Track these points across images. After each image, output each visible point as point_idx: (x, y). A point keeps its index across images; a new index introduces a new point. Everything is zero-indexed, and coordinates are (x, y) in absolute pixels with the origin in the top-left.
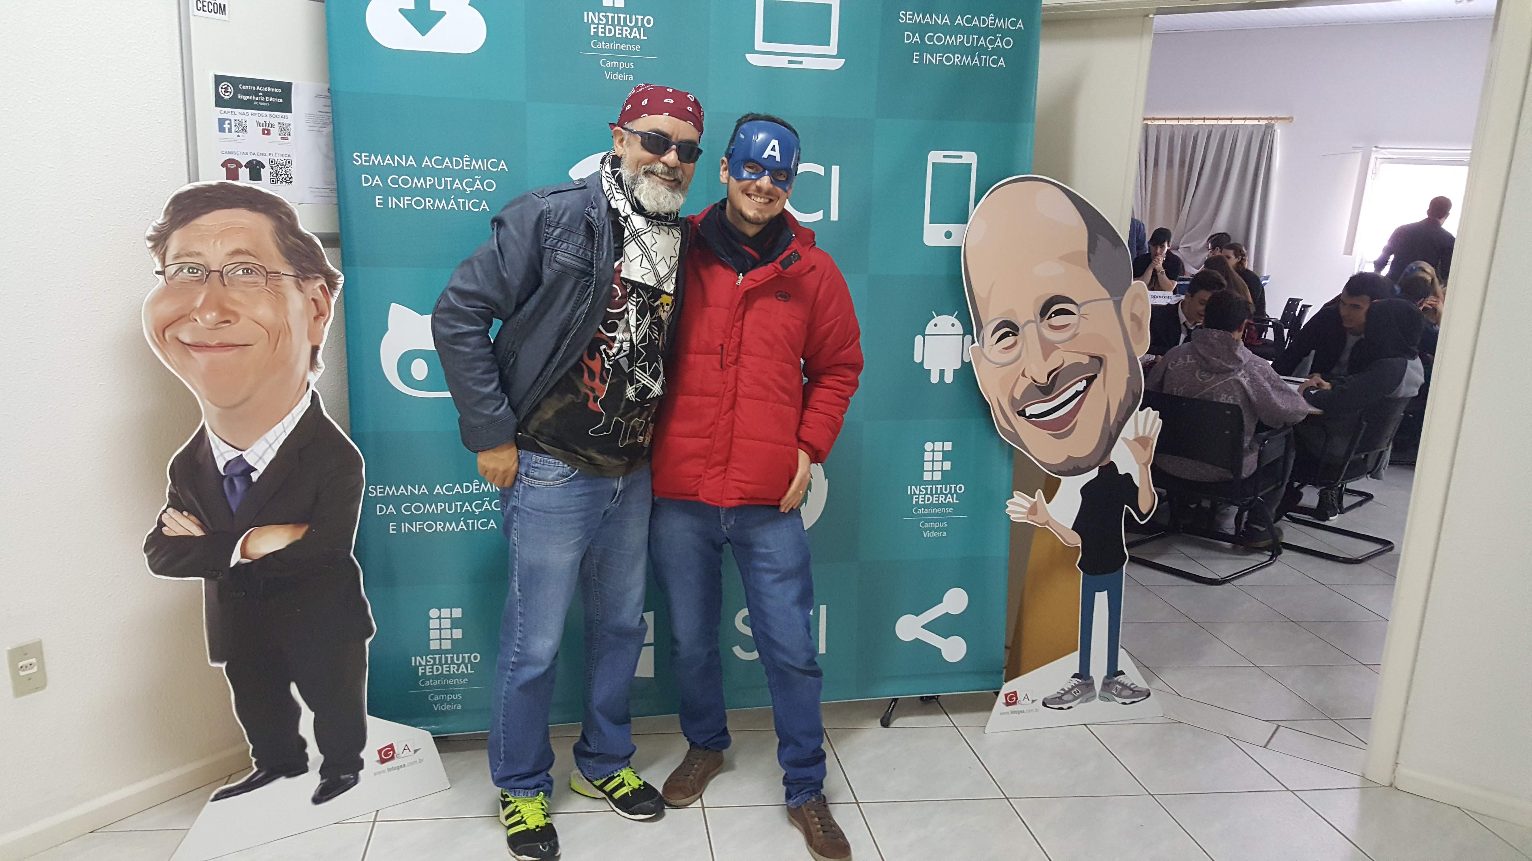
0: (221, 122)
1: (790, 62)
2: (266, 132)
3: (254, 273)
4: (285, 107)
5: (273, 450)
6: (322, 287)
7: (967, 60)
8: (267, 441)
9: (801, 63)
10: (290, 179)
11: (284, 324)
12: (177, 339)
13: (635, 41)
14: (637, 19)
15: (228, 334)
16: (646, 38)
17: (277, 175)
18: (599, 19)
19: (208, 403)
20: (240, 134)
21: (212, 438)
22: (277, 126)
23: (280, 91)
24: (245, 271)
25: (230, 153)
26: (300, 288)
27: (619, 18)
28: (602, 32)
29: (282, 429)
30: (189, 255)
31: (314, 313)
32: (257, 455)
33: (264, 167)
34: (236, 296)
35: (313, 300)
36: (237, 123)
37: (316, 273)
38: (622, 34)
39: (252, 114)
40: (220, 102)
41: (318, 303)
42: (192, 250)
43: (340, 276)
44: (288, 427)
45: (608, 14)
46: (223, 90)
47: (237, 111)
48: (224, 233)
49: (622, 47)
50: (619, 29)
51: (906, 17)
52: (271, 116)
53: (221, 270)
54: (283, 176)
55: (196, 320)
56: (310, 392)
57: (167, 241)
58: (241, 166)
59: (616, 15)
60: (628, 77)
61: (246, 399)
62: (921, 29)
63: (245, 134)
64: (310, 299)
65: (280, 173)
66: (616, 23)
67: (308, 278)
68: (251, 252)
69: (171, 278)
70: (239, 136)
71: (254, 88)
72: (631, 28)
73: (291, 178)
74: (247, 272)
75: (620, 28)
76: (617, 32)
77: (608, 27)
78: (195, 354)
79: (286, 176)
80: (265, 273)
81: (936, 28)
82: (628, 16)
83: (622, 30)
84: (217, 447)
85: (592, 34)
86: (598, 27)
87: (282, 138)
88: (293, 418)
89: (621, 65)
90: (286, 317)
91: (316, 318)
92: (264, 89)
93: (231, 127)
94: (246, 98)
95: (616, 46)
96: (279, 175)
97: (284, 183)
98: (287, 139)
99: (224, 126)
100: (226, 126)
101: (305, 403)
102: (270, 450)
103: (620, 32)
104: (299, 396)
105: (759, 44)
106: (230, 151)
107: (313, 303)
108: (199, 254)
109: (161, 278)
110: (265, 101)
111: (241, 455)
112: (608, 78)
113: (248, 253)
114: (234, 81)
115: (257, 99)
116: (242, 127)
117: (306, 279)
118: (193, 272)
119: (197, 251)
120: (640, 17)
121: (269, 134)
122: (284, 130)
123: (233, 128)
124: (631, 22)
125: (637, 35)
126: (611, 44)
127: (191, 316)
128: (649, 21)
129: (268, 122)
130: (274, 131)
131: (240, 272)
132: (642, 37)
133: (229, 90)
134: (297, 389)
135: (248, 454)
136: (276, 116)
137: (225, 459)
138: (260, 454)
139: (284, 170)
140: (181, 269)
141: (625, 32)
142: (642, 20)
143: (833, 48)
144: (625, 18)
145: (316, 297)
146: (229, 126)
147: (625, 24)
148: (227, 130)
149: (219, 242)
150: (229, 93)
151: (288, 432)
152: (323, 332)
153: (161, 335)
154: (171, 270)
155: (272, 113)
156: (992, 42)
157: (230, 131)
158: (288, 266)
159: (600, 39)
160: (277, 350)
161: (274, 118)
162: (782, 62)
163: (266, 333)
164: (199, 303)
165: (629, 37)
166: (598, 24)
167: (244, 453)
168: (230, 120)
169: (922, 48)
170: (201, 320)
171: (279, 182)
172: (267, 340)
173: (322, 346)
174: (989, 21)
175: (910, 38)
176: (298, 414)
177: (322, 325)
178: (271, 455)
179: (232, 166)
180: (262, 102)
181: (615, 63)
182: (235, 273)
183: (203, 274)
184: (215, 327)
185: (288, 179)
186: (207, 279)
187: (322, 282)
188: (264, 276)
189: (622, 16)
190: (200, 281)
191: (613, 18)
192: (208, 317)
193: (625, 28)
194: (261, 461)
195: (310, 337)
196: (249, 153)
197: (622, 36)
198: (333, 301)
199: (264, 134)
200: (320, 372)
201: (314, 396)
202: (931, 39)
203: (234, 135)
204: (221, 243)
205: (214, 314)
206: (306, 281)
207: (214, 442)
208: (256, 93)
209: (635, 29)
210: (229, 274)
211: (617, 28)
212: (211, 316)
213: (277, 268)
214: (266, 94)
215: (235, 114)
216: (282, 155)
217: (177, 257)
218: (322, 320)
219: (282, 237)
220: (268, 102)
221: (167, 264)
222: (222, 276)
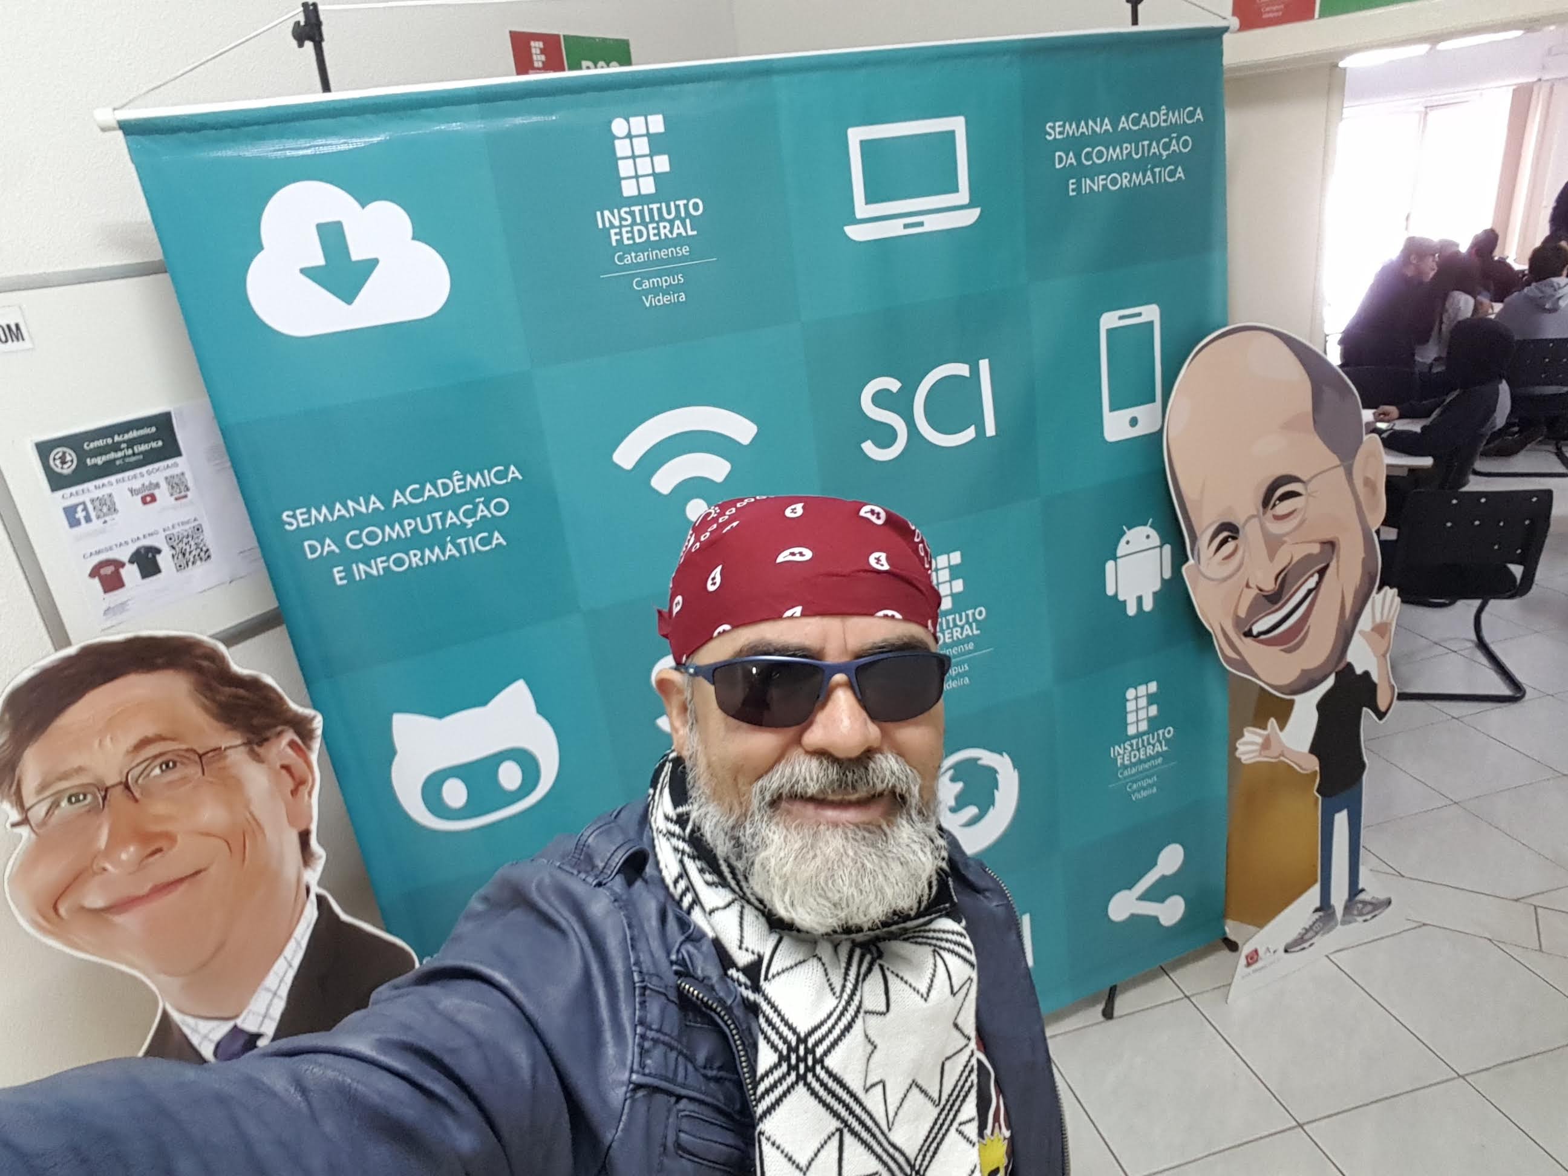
0: (70, 513)
1: (906, 226)
2: (149, 499)
3: (178, 764)
4: (171, 450)
5: (280, 997)
6: (292, 744)
7: (1137, 179)
8: (268, 990)
9: (921, 224)
10: (206, 552)
11: (247, 820)
12: (83, 909)
13: (680, 241)
14: (677, 207)
15: (163, 869)
16: (695, 233)
17: (184, 555)
18: (621, 219)
19: (162, 977)
20: (107, 518)
21: (184, 1022)
22: (164, 485)
23: (154, 429)
24: (164, 767)
25: (98, 552)
26: (258, 758)
27: (651, 211)
28: (628, 239)
29: (285, 964)
30: (64, 777)
31: (289, 784)
32: (258, 1014)
33: (159, 551)
34: (159, 808)
35: (284, 767)
36: (97, 503)
37: (275, 726)
38: (658, 234)
39: (117, 481)
40: (57, 482)
41: (293, 770)
42: (63, 768)
43: (314, 718)
44: (292, 959)
45: (633, 208)
46: (58, 462)
47: (90, 485)
48: (111, 724)
49: (662, 254)
50: (653, 228)
51: (1055, 131)
52: (149, 473)
53: (124, 780)
54: (193, 553)
55: (105, 869)
56: (313, 897)
57: (17, 772)
58: (123, 565)
59: (646, 207)
60: (678, 297)
61: (220, 946)
62: (1074, 144)
63: (114, 516)
64: (278, 766)
65: (188, 550)
66: (648, 220)
67: (267, 739)
68: (164, 733)
69: (44, 823)
70: (105, 522)
71: (110, 441)
72: (671, 222)
73: (207, 550)
74: (167, 766)
75: (655, 225)
76: (652, 232)
77: (636, 228)
78: (119, 919)
79: (199, 550)
80: (197, 758)
81: (1093, 140)
82: (664, 205)
83: (658, 228)
84: (195, 1030)
85: (614, 244)
86: (621, 230)
87: (176, 499)
88: (298, 944)
89: (664, 282)
90: (247, 806)
91: (294, 792)
92: (126, 437)
93: (88, 513)
94: (99, 461)
95: (653, 254)
96: (187, 554)
97: (198, 563)
98: (186, 496)
99: (77, 516)
100: (80, 515)
101: (311, 914)
102: (276, 1001)
103: (656, 231)
104: (299, 908)
105: (862, 209)
106: (97, 549)
107: (284, 772)
108: (80, 770)
109: (24, 831)
110: (134, 454)
111: (235, 1027)
112: (648, 305)
113: (160, 738)
114: (74, 442)
115: (120, 454)
116: (107, 507)
117: (263, 741)
118: (78, 801)
119: (76, 766)
120: (681, 203)
121: (153, 499)
122: (177, 484)
123: (93, 515)
124: (669, 213)
125: (682, 230)
126: (646, 254)
127: (95, 867)
128: (696, 207)
129: (147, 483)
130: (163, 494)
131: (157, 771)
132: (690, 233)
133: (68, 458)
134: (293, 899)
135: (244, 1020)
136: (158, 470)
137: (211, 1041)
138: (263, 1011)
139: (192, 543)
140: (56, 804)
141: (662, 231)
142: (686, 206)
143: (963, 196)
144: (660, 209)
145: (286, 762)
146: (84, 513)
147: (662, 219)
148: (83, 521)
149: (108, 739)
150: (69, 464)
151: (296, 963)
152: (310, 806)
153: (52, 914)
154: (39, 812)
155: (150, 467)
156: (1167, 147)
157: (88, 519)
158: (230, 733)
159: (628, 249)
160: (246, 862)
161: (157, 473)
162: (895, 229)
163: (225, 844)
164: (103, 841)
165: (670, 236)
166: (621, 227)
167: (239, 1022)
168: (84, 503)
169: (1079, 172)
170: (112, 863)
171: (190, 564)
172: (228, 850)
173: (314, 828)
174: (1162, 117)
175: (1064, 160)
176: (302, 938)
177: (306, 796)
178: (279, 1007)
179: (108, 570)
180: (129, 456)
181: (655, 280)
182: (148, 775)
183: (95, 797)
184: (141, 864)
185: (202, 554)
186: (106, 802)
187: (290, 735)
188: (196, 762)
189: (655, 206)
190: (95, 810)
191: (642, 212)
192: (124, 856)
193: (661, 225)
194: (267, 1021)
195: (292, 823)
196: (130, 541)
197: (660, 237)
198: (314, 757)
199: (144, 502)
200: (320, 865)
201: (321, 901)
202: (1088, 156)
203: (96, 524)
204: (112, 739)
205: (132, 849)
206: (266, 744)
207: (188, 1026)
208: (116, 447)
209: (677, 222)
210: (140, 781)
211: (650, 226)
212: (128, 854)
213: (213, 744)
214: (131, 443)
215: (90, 491)
216: (183, 523)
217: (43, 788)
218: (304, 790)
219: (209, 694)
220: (139, 454)
221: (27, 805)
222: (127, 787)
